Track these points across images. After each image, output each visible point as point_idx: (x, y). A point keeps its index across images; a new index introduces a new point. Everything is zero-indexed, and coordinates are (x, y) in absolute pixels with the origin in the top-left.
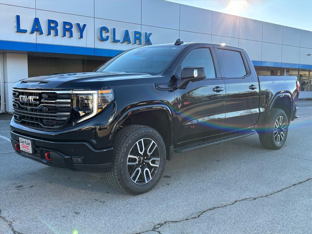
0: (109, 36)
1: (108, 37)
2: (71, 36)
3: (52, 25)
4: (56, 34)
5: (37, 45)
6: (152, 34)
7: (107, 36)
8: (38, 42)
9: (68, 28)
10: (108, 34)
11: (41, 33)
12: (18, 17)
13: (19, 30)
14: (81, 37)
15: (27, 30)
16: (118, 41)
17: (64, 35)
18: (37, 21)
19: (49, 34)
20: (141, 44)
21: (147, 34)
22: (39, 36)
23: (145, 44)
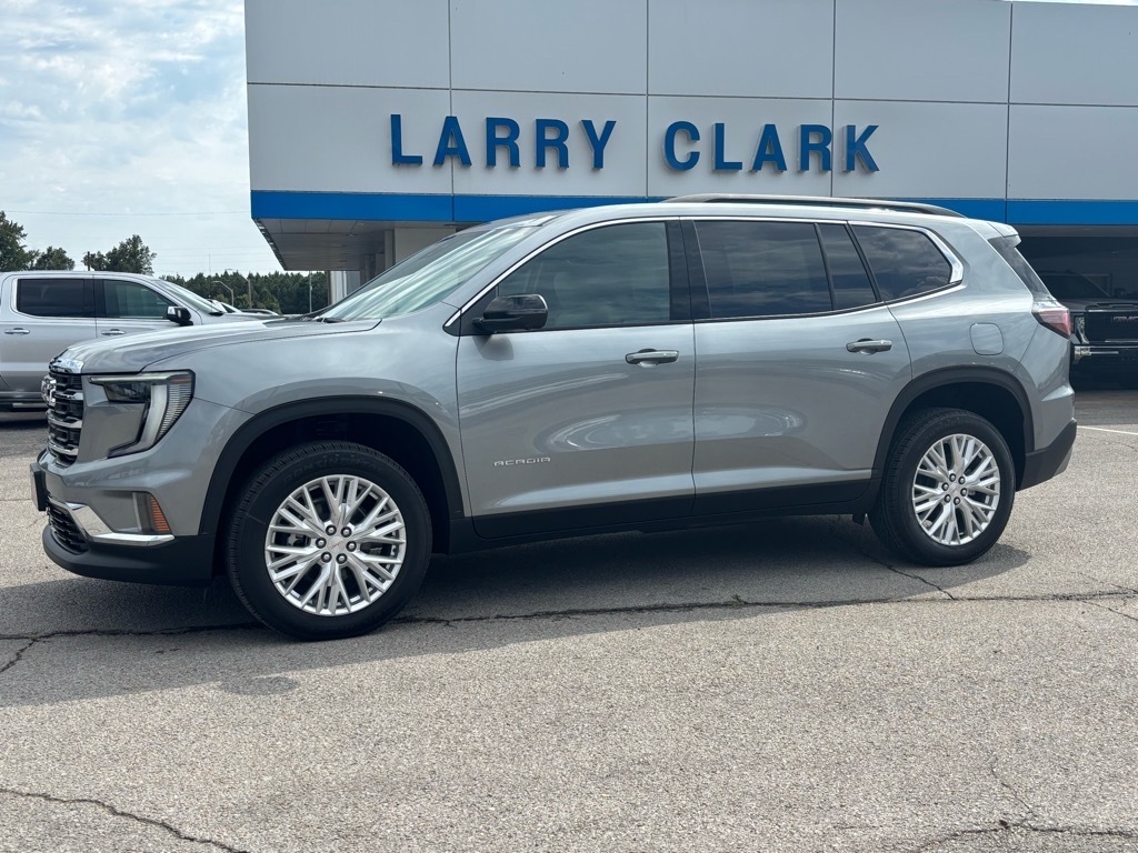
0: (698, 153)
1: (694, 157)
2: (563, 163)
3: (501, 133)
4: (514, 162)
5: (454, 199)
6: (876, 127)
7: (693, 153)
8: (458, 191)
9: (551, 139)
10: (695, 148)
11: (466, 162)
12: (396, 121)
13: (400, 160)
14: (598, 163)
15: (420, 158)
16: (736, 166)
17: (540, 163)
18: (451, 126)
19: (491, 162)
20: (831, 170)
21: (857, 129)
22: (460, 173)
23: (845, 168)
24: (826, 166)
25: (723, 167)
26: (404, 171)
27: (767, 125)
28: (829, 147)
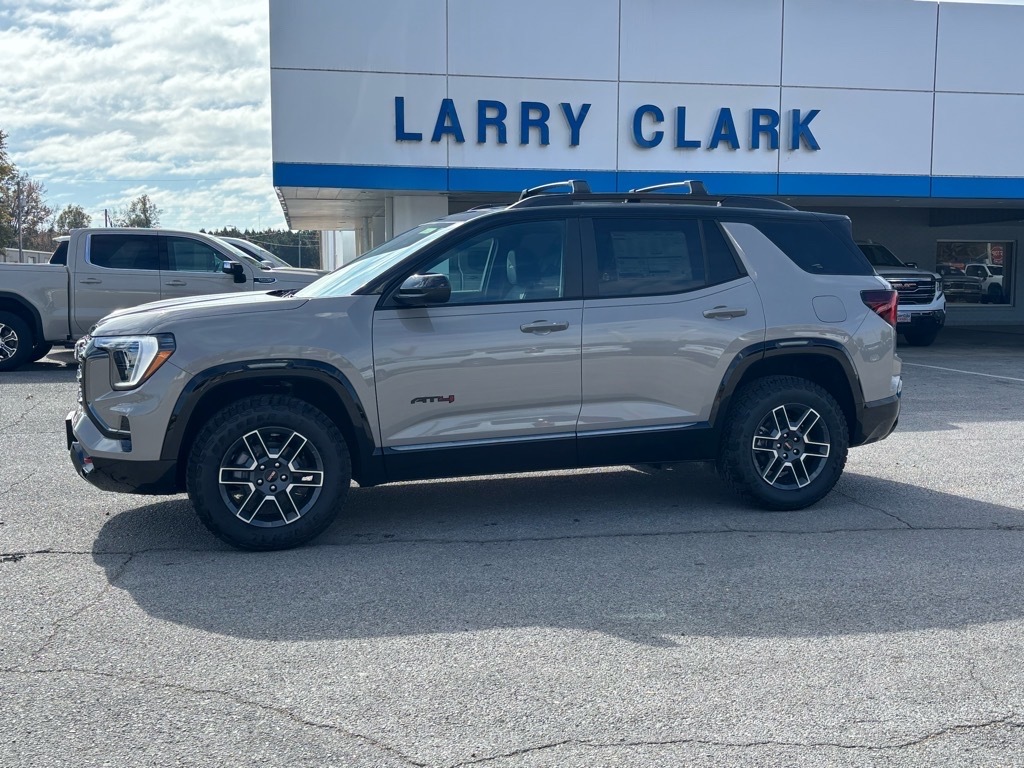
0: (663, 133)
1: (659, 136)
2: (545, 140)
3: (491, 114)
4: (502, 139)
5: (449, 171)
6: (817, 111)
7: (657, 133)
8: (452, 165)
9: (535, 119)
10: (660, 128)
11: (460, 139)
12: (399, 102)
13: (401, 135)
14: (575, 141)
15: (421, 134)
16: (696, 144)
17: (524, 140)
18: (447, 108)
19: (482, 139)
20: (778, 148)
21: (801, 113)
22: (455, 148)
23: (791, 147)
24: (774, 144)
25: (683, 144)
26: (406, 146)
27: (722, 109)
28: (777, 128)
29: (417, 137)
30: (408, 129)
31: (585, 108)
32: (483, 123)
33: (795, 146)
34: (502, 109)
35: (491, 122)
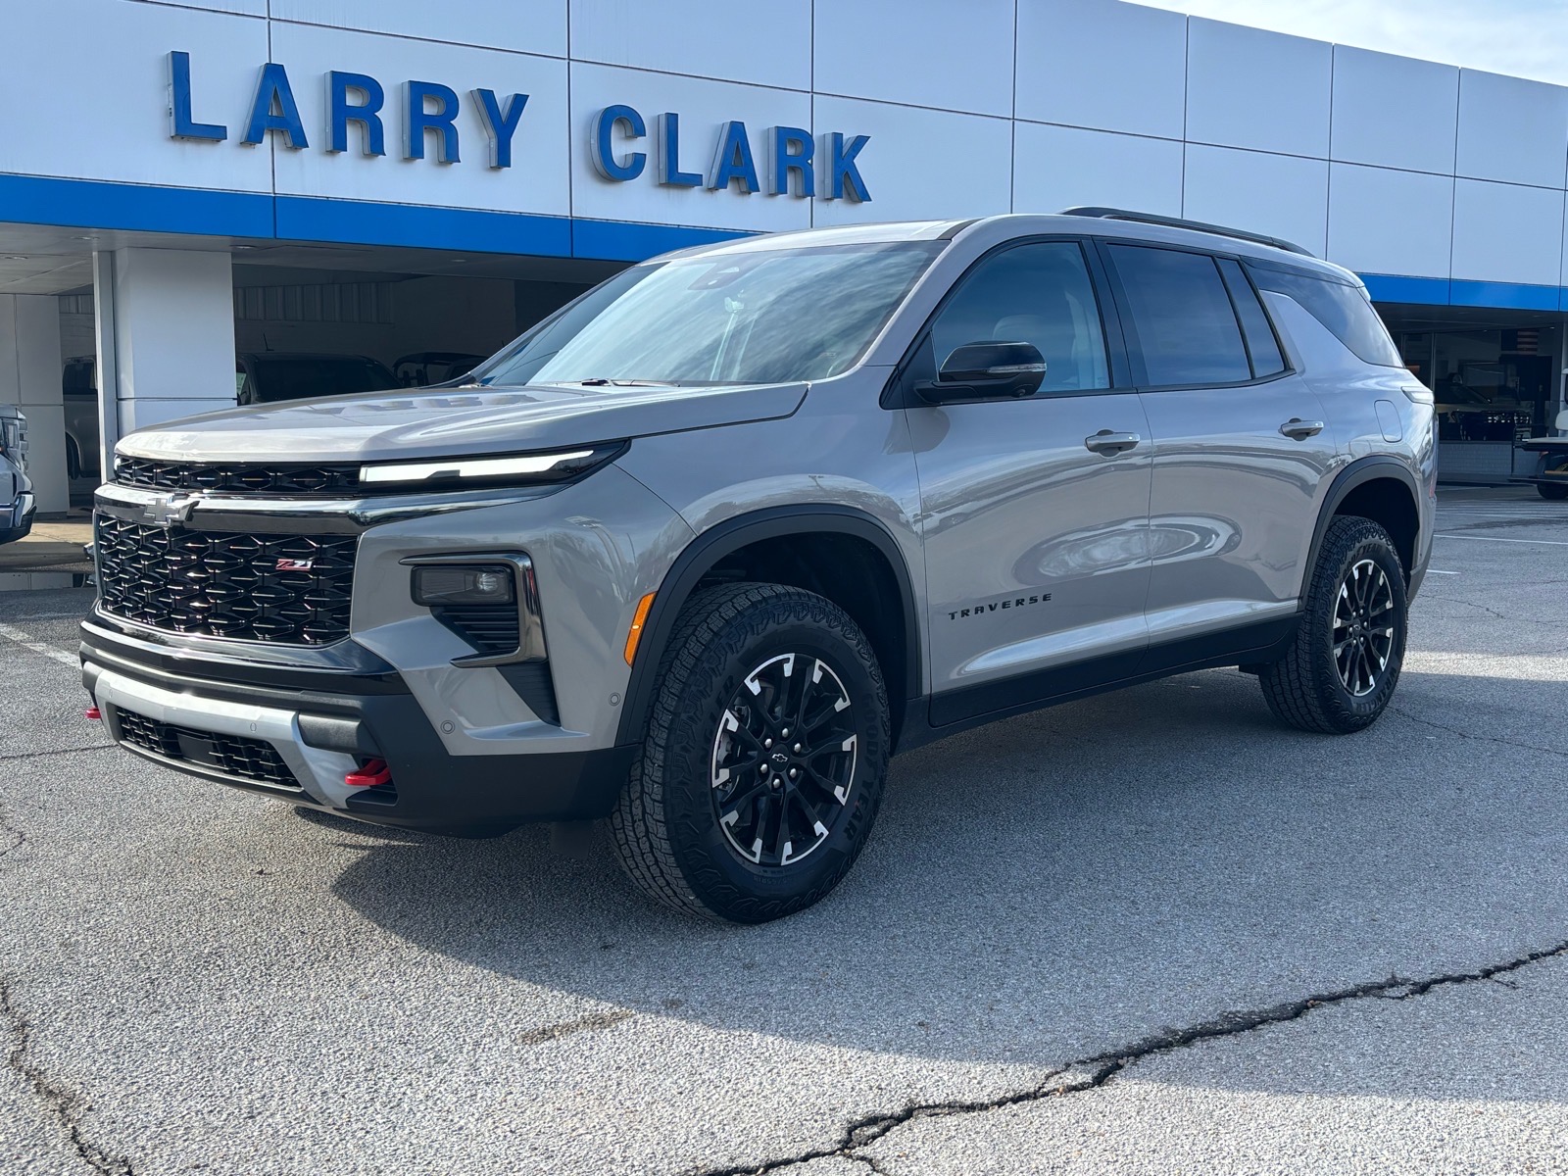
0: (644, 155)
1: (638, 161)
2: (451, 155)
3: (352, 100)
4: (375, 148)
5: (275, 205)
6: (866, 138)
7: (637, 155)
8: (284, 188)
9: (432, 115)
10: (641, 145)
11: (299, 142)
12: (180, 63)
13: (187, 129)
14: (502, 159)
15: (225, 128)
16: (691, 181)
18: (275, 79)
19: (338, 145)
20: (812, 195)
21: (845, 137)
22: (287, 161)
23: (830, 197)
24: (808, 191)
25: (675, 180)
26: (191, 150)
27: (732, 122)
28: (810, 161)
29: (215, 134)
30: (197, 117)
31: (519, 101)
32: (340, 118)
33: (837, 194)
34: (372, 90)
35: (356, 115)
